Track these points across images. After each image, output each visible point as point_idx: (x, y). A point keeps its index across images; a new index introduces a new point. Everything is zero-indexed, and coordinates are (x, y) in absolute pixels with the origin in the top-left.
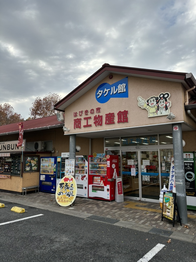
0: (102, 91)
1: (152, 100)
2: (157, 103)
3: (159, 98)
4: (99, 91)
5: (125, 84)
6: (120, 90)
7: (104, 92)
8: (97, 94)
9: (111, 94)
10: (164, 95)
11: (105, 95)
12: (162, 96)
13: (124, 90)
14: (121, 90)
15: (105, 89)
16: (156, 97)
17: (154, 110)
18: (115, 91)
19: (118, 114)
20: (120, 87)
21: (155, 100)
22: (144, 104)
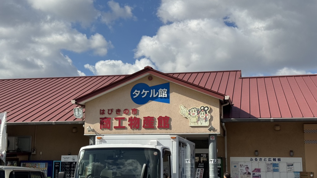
0: (139, 92)
1: (193, 110)
2: (198, 114)
3: (200, 110)
4: (136, 91)
5: (166, 90)
6: (160, 95)
7: (142, 93)
8: (134, 93)
9: (151, 96)
10: (204, 108)
11: (143, 97)
12: (202, 108)
13: (165, 95)
14: (162, 95)
15: (144, 90)
16: (197, 108)
17: (195, 120)
18: (155, 94)
19: (158, 119)
20: (162, 92)
21: (196, 110)
22: (185, 113)
